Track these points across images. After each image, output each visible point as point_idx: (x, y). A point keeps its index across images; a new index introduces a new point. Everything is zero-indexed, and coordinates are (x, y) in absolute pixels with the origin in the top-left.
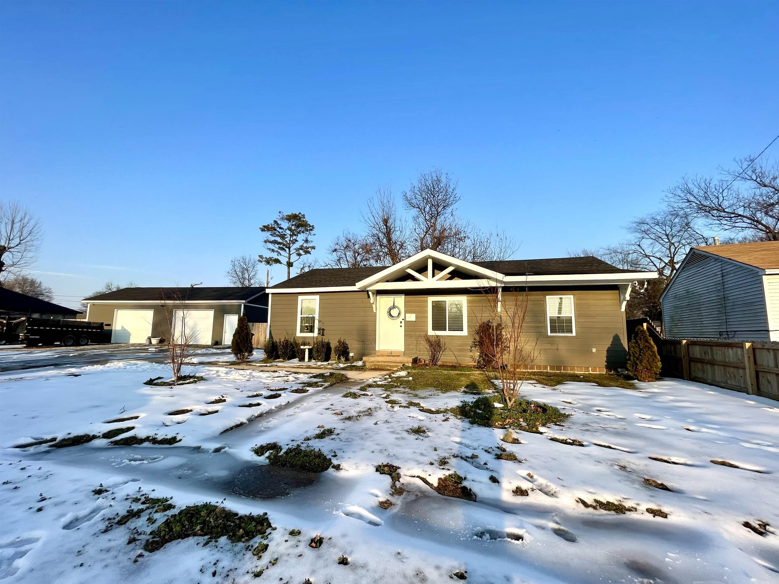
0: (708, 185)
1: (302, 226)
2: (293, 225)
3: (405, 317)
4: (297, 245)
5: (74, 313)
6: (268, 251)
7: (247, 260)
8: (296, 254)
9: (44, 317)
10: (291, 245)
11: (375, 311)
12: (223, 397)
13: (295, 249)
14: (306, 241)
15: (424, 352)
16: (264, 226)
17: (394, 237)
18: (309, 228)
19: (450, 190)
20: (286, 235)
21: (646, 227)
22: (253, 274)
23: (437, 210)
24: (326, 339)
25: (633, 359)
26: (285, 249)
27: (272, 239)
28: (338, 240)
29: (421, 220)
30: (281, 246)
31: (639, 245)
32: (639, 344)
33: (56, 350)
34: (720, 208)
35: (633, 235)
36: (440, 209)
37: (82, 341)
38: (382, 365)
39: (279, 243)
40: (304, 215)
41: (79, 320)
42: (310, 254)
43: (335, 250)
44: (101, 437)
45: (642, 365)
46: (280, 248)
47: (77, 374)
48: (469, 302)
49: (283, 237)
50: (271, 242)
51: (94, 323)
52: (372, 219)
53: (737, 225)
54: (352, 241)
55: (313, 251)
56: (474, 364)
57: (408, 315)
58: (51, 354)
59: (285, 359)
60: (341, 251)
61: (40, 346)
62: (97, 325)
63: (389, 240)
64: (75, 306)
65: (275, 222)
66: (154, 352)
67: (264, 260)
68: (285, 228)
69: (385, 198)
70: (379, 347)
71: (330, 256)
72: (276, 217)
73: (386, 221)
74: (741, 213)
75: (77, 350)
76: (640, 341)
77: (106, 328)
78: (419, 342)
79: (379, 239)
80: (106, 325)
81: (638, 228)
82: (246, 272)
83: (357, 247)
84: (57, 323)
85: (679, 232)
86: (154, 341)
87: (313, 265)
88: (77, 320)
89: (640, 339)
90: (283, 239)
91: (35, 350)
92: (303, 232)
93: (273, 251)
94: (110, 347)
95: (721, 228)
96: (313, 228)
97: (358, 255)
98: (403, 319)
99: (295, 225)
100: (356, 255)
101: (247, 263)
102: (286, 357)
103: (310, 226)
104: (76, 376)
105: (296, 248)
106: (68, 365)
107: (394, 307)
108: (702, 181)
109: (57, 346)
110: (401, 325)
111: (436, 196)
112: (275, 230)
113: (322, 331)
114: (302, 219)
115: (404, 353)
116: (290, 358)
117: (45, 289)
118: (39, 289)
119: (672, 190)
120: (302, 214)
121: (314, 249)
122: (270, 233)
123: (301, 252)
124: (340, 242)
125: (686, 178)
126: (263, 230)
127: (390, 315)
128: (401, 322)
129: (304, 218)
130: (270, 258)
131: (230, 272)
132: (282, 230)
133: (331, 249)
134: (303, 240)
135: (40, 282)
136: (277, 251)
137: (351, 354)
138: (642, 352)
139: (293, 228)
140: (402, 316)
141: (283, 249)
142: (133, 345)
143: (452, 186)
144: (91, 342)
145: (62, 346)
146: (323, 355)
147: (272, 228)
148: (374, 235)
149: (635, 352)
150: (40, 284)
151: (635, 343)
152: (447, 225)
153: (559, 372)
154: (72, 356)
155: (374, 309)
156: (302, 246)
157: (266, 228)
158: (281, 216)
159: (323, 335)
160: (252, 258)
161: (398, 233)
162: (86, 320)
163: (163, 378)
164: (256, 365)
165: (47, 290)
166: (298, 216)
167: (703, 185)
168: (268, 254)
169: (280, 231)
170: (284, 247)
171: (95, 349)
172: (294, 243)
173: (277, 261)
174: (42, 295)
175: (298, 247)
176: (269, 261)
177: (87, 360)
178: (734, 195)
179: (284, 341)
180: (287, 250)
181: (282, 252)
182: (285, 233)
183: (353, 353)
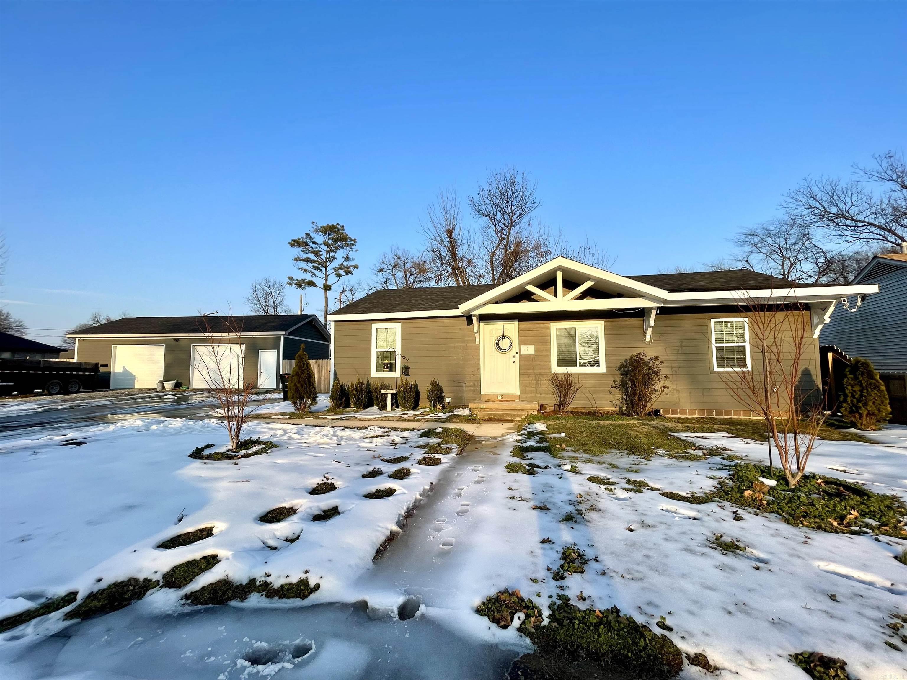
0: (834, 188)
1: (342, 240)
2: (329, 238)
3: (520, 350)
4: (335, 264)
5: (55, 351)
6: (300, 271)
7: (271, 284)
8: (335, 274)
9: (18, 357)
10: (328, 264)
11: (477, 342)
12: (328, 479)
13: (334, 269)
14: (347, 259)
15: (547, 396)
16: (294, 241)
17: (460, 252)
18: (349, 243)
19: (527, 194)
20: (321, 251)
21: (756, 240)
22: (279, 300)
23: (511, 219)
24: (411, 380)
25: (852, 401)
26: (321, 268)
27: (305, 256)
28: (385, 258)
29: (492, 231)
30: (316, 265)
31: (747, 261)
32: (860, 382)
33: (38, 400)
34: (847, 215)
35: (740, 248)
36: (514, 217)
37: (72, 387)
38: (499, 414)
39: (314, 262)
40: (343, 226)
41: (65, 360)
42: (352, 274)
43: (381, 270)
44: (161, 583)
45: (866, 409)
46: (314, 267)
47: (78, 441)
48: (606, 328)
49: (317, 253)
50: (304, 260)
51: (86, 364)
52: (433, 230)
53: (862, 236)
54: (403, 259)
55: (355, 271)
56: (614, 409)
57: (523, 347)
58: (32, 407)
59: (359, 408)
60: (388, 271)
61: (15, 395)
62: (90, 367)
63: (454, 255)
64: (55, 342)
65: (308, 235)
66: (172, 400)
67: (294, 282)
68: (319, 243)
69: (449, 203)
70: (484, 390)
71: (374, 278)
72: (309, 229)
73: (450, 233)
74: (872, 221)
75: (67, 401)
76: (862, 377)
77: (102, 369)
78: (539, 382)
79: (440, 254)
80: (102, 366)
81: (747, 240)
82: (270, 298)
83: (408, 265)
84: (36, 365)
85: (794, 244)
86: (168, 385)
87: (356, 288)
88: (62, 360)
89: (863, 374)
90: (318, 256)
91: (9, 402)
92: (342, 248)
93: (306, 271)
94: (111, 394)
95: (843, 239)
96: (356, 242)
97: (410, 275)
98: (517, 353)
99: (333, 239)
100: (408, 276)
101: (271, 287)
102: (361, 405)
103: (351, 240)
104: (78, 444)
105: (334, 267)
106: (60, 425)
107: (503, 337)
108: (828, 182)
109: (38, 394)
110: (514, 360)
111: (510, 202)
112: (308, 245)
113: (406, 370)
114: (341, 231)
115: (520, 397)
116: (366, 407)
117: (15, 322)
118: (6, 322)
119: (793, 194)
120: (341, 225)
121: (357, 268)
122: (301, 249)
123: (341, 272)
124: (386, 259)
125: (809, 179)
126: (292, 245)
127: (499, 348)
128: (514, 357)
129: (344, 230)
130: (302, 279)
131: (251, 298)
132: (316, 246)
133: (376, 269)
134: (343, 257)
135: (8, 313)
136: (311, 271)
137: (448, 400)
138: (865, 391)
139: (330, 242)
140: (515, 348)
141: (318, 269)
142: (141, 391)
143: (529, 190)
144: (83, 389)
145: (46, 395)
146: (412, 401)
147: (303, 242)
148: (433, 251)
149: (854, 391)
150: (7, 316)
151: (853, 379)
152: (523, 237)
153: (729, 417)
154: (61, 409)
155: (477, 340)
156: (342, 265)
157: (296, 243)
158: (315, 227)
159: (408, 375)
160: (278, 281)
161: (465, 247)
162: (75, 360)
163: (214, 445)
164: (327, 418)
165: (18, 323)
166: (336, 228)
167: (829, 188)
168: (300, 276)
169: (314, 246)
170: (320, 266)
171: (91, 398)
172: (331, 261)
173: (311, 284)
174: (12, 329)
175: (338, 266)
176: (300, 284)
177: (85, 414)
178: (864, 199)
179: (358, 384)
180: (323, 269)
181: (317, 272)
182: (320, 249)
183: (450, 399)
